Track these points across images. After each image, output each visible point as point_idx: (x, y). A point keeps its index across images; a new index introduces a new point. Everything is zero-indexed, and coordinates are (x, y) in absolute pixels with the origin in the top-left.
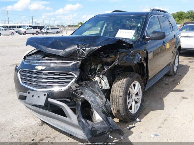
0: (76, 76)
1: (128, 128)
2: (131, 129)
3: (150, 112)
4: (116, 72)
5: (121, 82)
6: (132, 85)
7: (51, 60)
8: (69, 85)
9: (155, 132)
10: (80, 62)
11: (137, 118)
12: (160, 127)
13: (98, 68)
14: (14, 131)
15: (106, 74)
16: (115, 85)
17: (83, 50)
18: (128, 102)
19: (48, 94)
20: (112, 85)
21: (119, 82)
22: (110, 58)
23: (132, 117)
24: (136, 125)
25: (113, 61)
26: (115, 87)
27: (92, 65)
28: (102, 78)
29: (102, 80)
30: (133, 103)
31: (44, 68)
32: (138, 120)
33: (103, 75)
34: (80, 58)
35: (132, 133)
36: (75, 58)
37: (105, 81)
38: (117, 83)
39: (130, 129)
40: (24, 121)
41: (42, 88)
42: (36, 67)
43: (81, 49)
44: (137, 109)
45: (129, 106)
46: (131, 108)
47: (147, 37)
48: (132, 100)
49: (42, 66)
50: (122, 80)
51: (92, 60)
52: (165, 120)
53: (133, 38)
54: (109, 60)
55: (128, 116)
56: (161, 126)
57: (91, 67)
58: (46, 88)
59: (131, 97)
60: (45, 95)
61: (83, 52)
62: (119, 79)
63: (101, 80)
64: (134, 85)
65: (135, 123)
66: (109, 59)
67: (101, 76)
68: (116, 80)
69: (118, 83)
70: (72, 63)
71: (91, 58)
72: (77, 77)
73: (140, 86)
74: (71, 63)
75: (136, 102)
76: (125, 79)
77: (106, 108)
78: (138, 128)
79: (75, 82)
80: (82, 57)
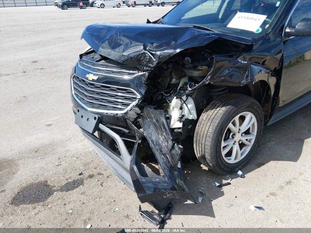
0: (139, 96)
1: (218, 184)
2: (223, 187)
3: (268, 162)
4: (213, 92)
5: (216, 112)
6: (237, 119)
7: (107, 67)
8: (129, 108)
9: (259, 202)
10: (147, 74)
11: (240, 169)
12: (273, 194)
13: (181, 85)
14: (65, 157)
15: (194, 95)
16: (204, 116)
17: (152, 54)
18: (222, 146)
19: (99, 118)
20: (200, 115)
21: (212, 111)
22: (199, 70)
23: (229, 168)
24: (234, 181)
25: (202, 77)
26: (204, 118)
27: (172, 78)
28: (185, 102)
29: (184, 105)
30: (236, 147)
31: (96, 78)
32: (240, 173)
33: (188, 96)
34: (147, 68)
35: (222, 194)
36: (139, 67)
37: (189, 106)
38: (208, 113)
39: (221, 186)
40: (82, 144)
41: (93, 107)
42: (87, 76)
43: (149, 53)
44: (241, 156)
45: (224, 153)
46: (229, 154)
47: (288, 30)
48: (233, 142)
49: (94, 75)
50: (218, 109)
51: (170, 70)
52: (289, 183)
53: (258, 30)
54: (196, 74)
55: (220, 168)
56: (277, 192)
57: (171, 81)
58: (98, 108)
59: (233, 138)
60: (95, 118)
61: (150, 57)
62: (214, 107)
63: (182, 104)
64: (242, 119)
65: (232, 178)
66: (197, 72)
67: (184, 98)
68: (209, 107)
69: (210, 112)
70: (136, 75)
71: (170, 66)
72: (141, 99)
73: (254, 120)
74: (134, 74)
75: (242, 145)
76: (224, 109)
77: (172, 156)
78: (234, 188)
79: (137, 105)
80: (150, 67)
